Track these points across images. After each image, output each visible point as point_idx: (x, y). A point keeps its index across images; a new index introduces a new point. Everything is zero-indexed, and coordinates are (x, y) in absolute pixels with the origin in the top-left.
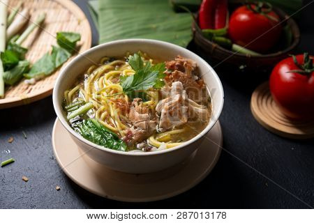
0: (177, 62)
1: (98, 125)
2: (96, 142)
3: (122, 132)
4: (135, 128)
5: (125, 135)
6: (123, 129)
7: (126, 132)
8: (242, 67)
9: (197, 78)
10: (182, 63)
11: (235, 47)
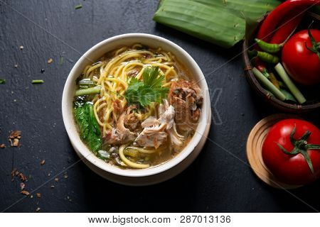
3: (105, 131)
4: (116, 132)
5: (106, 135)
6: (107, 129)
7: (108, 132)
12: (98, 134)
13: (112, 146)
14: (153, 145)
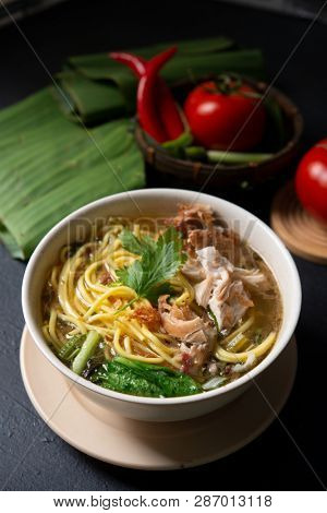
0: (185, 216)
1: (131, 364)
2: (144, 393)
3: (173, 361)
4: (188, 345)
5: (181, 363)
6: (172, 356)
7: (178, 357)
8: (245, 185)
9: (221, 229)
10: (195, 215)
11: (214, 155)
12: (171, 374)
13: (206, 365)
14: (244, 308)
